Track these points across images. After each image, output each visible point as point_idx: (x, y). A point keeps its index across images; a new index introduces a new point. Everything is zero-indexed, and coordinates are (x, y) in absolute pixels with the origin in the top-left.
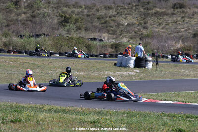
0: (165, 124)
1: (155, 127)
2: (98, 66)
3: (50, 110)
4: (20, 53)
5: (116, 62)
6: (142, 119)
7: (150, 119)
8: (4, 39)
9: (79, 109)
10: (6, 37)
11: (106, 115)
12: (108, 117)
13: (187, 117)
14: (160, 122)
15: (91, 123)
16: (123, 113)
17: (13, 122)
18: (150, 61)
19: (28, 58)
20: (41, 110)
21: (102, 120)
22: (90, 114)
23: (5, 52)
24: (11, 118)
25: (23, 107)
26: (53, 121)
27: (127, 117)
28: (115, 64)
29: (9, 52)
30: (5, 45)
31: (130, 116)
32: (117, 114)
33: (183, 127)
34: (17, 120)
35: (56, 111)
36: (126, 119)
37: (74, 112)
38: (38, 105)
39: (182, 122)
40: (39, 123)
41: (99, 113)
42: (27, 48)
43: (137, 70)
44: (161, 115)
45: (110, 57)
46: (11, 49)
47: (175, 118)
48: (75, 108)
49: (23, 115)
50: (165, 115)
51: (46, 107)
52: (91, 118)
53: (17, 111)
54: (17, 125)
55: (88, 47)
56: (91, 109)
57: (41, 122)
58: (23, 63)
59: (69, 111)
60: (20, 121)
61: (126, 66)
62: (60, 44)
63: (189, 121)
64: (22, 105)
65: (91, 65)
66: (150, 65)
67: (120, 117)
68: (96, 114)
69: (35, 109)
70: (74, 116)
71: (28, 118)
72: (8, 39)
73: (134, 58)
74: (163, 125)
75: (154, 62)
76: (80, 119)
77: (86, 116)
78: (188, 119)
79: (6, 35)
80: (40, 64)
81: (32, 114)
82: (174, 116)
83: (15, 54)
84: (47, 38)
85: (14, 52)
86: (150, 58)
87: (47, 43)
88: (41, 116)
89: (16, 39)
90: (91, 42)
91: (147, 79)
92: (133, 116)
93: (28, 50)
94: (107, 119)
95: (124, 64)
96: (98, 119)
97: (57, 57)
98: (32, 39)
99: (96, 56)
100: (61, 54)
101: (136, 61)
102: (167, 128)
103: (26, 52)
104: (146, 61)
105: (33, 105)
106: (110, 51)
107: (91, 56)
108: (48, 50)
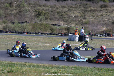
0: (96, 74)
1: (90, 75)
2: (57, 40)
3: (30, 66)
4: (12, 32)
5: (68, 38)
6: (83, 71)
7: (88, 71)
8: (4, 25)
9: (47, 65)
10: (4, 23)
11: (62, 68)
12: (63, 70)
14: (93, 73)
15: (54, 73)
16: (73, 67)
17: (8, 72)
18: (87, 37)
20: (25, 65)
21: (60, 72)
22: (52, 68)
23: (4, 32)
24: (7, 70)
25: (14, 64)
26: (31, 72)
27: (74, 70)
29: (6, 32)
30: (4, 28)
31: (76, 69)
32: (69, 68)
34: (11, 71)
35: (33, 66)
37: (43, 67)
38: (23, 63)
39: (106, 73)
40: (23, 73)
41: (58, 67)
43: (80, 43)
44: (94, 69)
45: (64, 35)
46: (8, 30)
47: (102, 71)
48: (44, 64)
49: (14, 69)
50: (96, 69)
51: (28, 64)
52: (53, 70)
53: (11, 66)
54: (11, 74)
55: (52, 29)
56: (54, 65)
57: (25, 73)
58: (14, 39)
59: (41, 66)
60: (13, 72)
61: (74, 41)
62: (35, 28)
63: (110, 72)
64: (14, 63)
65: (53, 40)
67: (70, 70)
68: (56, 68)
69: (21, 65)
70: (44, 69)
71: (17, 70)
72: (6, 25)
73: (79, 36)
74: (95, 75)
75: (89, 38)
76: (47, 71)
77: (50, 69)
78: (109, 71)
79: (5, 22)
80: (24, 39)
81: (20, 68)
82: (101, 69)
83: (9, 33)
84: (28, 24)
85: (9, 32)
87: (28, 27)
88: (25, 69)
89: (10, 25)
90: (53, 27)
92: (78, 69)
93: (17, 31)
94: (62, 71)
95: (72, 39)
96: (57, 71)
97: (34, 35)
98: (20, 25)
99: (57, 35)
100: (36, 33)
101: (79, 38)
103: (16, 32)
104: (85, 37)
105: (20, 63)
106: (64, 31)
107: (54, 35)
108: (28, 31)
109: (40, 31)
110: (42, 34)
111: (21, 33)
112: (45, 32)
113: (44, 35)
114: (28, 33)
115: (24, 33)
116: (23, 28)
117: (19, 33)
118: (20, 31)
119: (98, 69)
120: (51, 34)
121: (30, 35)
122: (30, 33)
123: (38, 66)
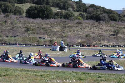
0: (74, 77)
3: (21, 70)
4: (7, 44)
5: (51, 48)
6: (63, 74)
7: (67, 74)
9: (34, 70)
11: (47, 72)
12: (48, 74)
13: (84, 73)
14: (72, 76)
15: (40, 76)
16: (55, 71)
17: (5, 76)
18: (66, 48)
19: (11, 47)
20: (17, 70)
21: (45, 75)
22: (39, 72)
24: (3, 74)
25: (9, 69)
28: (51, 49)
29: (2, 44)
31: (58, 73)
32: (52, 72)
33: (82, 78)
34: (6, 75)
35: (24, 71)
36: (56, 75)
37: (32, 71)
38: (16, 68)
39: (81, 75)
40: (16, 76)
41: (44, 72)
42: (10, 42)
43: (61, 52)
45: (48, 46)
46: (3, 42)
47: (78, 74)
48: (33, 69)
49: (9, 73)
51: (20, 69)
52: (40, 74)
53: (6, 71)
54: (6, 77)
55: (38, 42)
56: (40, 70)
59: (30, 71)
60: (8, 75)
61: (55, 50)
62: (25, 40)
63: (85, 75)
64: (8, 68)
66: (66, 50)
67: (54, 73)
68: (42, 72)
69: (14, 70)
70: (32, 73)
72: (2, 38)
73: (59, 47)
75: (68, 48)
76: (35, 74)
77: (38, 73)
79: (1, 36)
80: (16, 49)
81: (13, 72)
82: (78, 73)
84: (19, 38)
85: (5, 44)
86: (66, 47)
87: (19, 40)
88: (17, 73)
89: (5, 38)
91: (65, 56)
95: (54, 49)
96: (43, 74)
97: (24, 46)
99: (42, 46)
100: (26, 45)
101: (60, 48)
102: (75, 78)
103: (10, 44)
104: (65, 48)
105: (14, 68)
106: (48, 43)
107: (40, 46)
108: (20, 43)
109: (28, 43)
110: (30, 45)
111: (14, 44)
112: (33, 44)
113: (32, 46)
114: (19, 44)
115: (16, 44)
116: (15, 40)
117: (12, 44)
118: (13, 43)
119: (75, 73)
120: (37, 45)
121: (21, 46)
122: (21, 45)
123: (28, 71)
